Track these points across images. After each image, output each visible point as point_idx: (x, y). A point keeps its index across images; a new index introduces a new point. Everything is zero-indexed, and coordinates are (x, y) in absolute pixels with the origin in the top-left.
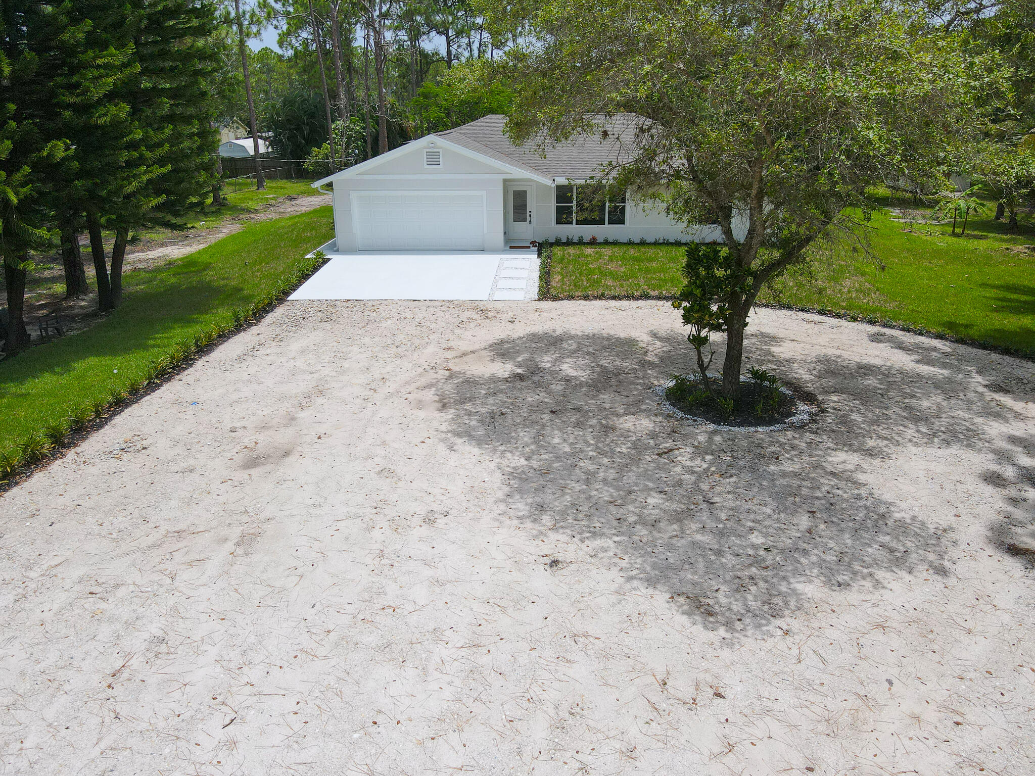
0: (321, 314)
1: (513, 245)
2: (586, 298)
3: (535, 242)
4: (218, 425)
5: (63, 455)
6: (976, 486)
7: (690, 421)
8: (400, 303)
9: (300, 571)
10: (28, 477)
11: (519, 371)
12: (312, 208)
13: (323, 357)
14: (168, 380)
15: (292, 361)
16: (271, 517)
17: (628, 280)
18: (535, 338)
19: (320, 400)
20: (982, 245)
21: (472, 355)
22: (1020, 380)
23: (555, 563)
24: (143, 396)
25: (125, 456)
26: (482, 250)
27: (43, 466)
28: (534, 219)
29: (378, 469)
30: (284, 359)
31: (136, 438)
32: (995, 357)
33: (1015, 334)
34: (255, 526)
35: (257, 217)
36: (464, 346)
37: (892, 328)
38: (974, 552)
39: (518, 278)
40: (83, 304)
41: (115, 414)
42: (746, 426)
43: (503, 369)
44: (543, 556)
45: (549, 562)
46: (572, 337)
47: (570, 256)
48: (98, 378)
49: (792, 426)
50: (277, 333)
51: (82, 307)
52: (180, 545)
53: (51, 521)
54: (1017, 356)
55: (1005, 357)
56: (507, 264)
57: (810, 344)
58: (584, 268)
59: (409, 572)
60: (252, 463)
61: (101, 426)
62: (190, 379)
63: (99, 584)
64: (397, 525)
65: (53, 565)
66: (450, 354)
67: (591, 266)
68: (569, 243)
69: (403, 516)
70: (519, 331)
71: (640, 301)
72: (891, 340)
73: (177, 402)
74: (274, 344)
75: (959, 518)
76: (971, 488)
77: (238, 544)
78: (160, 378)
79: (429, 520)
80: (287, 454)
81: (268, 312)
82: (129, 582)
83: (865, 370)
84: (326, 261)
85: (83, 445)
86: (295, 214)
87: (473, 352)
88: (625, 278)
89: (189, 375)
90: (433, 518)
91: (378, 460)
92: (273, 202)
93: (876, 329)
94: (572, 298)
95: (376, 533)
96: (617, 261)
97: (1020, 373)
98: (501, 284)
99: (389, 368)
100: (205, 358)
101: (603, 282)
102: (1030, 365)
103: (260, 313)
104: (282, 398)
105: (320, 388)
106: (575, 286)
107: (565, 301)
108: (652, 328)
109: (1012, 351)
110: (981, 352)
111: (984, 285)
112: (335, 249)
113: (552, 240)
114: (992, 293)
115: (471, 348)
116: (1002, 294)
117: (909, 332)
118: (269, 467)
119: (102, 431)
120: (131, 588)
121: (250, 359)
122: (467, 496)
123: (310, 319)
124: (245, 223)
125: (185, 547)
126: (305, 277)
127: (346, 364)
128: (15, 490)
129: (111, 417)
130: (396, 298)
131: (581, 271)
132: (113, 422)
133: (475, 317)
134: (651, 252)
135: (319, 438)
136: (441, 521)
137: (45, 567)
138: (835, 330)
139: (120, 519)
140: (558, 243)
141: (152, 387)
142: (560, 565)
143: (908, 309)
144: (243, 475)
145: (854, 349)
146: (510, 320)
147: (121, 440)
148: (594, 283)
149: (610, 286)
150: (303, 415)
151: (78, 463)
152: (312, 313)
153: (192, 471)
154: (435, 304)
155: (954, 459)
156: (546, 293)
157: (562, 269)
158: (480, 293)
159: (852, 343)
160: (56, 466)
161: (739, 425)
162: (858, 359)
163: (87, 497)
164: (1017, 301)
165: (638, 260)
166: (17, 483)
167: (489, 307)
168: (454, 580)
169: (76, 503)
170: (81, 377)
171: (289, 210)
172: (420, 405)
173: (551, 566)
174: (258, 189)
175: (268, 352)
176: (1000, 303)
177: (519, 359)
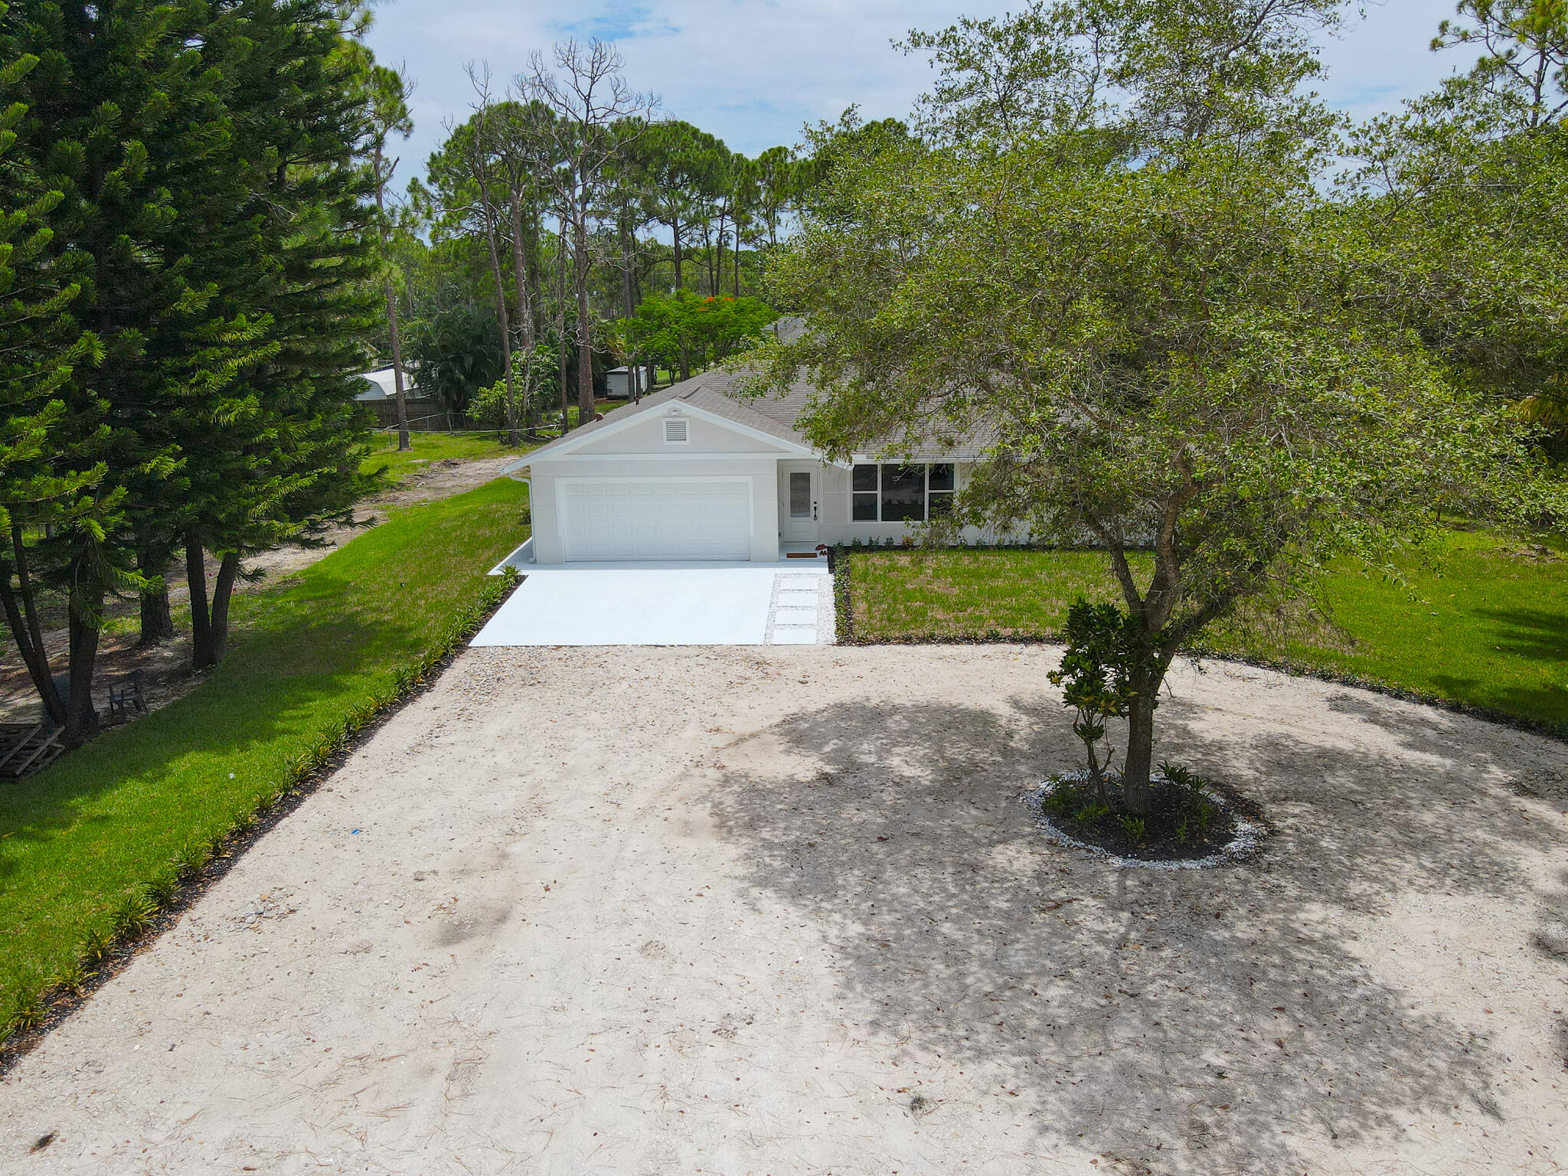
0: (521, 671)
1: (793, 552)
2: (907, 640)
3: (823, 546)
4: (394, 869)
5: (172, 924)
6: (1509, 960)
7: (1083, 852)
8: (636, 651)
9: (548, 1122)
10: (126, 963)
11: (829, 769)
12: (484, 481)
13: (535, 747)
14: (311, 790)
15: (491, 754)
16: (494, 1030)
17: (965, 611)
18: (844, 711)
19: (540, 823)
20: (1468, 541)
21: (752, 742)
22: (1550, 775)
23: (918, 1103)
24: (278, 819)
25: (266, 925)
26: (746, 560)
27: (145, 944)
28: (821, 513)
29: (640, 943)
30: (477, 752)
31: (277, 893)
32: (1511, 735)
33: (1536, 695)
34: (471, 1045)
35: (403, 496)
36: (741, 727)
37: (1356, 687)
38: (1518, 1074)
39: (805, 608)
40: (167, 654)
41: (241, 850)
42: (1165, 859)
43: (805, 767)
44: (899, 1092)
45: (909, 1101)
46: (895, 710)
47: (876, 569)
48: (208, 787)
49: (1233, 860)
50: (463, 705)
51: (164, 659)
52: (365, 1081)
53: (171, 1041)
54: (1541, 734)
55: (1524, 735)
56: (786, 584)
57: (1241, 714)
58: (898, 589)
59: (709, 1124)
60: (453, 934)
61: (222, 873)
62: (345, 789)
63: (256, 1153)
64: (681, 1040)
65: (184, 1120)
66: (719, 740)
67: (909, 586)
68: (872, 548)
69: (688, 1025)
70: (816, 699)
71: (986, 646)
72: (1360, 707)
73: (329, 830)
74: (460, 725)
75: (1490, 1016)
76: (1502, 963)
77: (450, 1078)
78: (299, 786)
79: (728, 1032)
80: (502, 918)
81: (442, 668)
82: (300, 1147)
83: (1329, 759)
84: (520, 580)
85: (199, 906)
86: (458, 491)
87: (753, 736)
88: (961, 606)
89: (341, 780)
90: (731, 1028)
91: (638, 926)
92: (424, 471)
93: (1333, 689)
94: (885, 641)
95: (651, 1054)
96: (946, 578)
97: (1549, 763)
98: (781, 617)
99: (634, 766)
100: (362, 751)
101: (930, 614)
102: (1559, 747)
103: (432, 672)
104: (485, 820)
105: (538, 800)
106: (889, 620)
107: (877, 646)
108: (1010, 692)
109: (1533, 725)
110: (1489, 726)
111: (1479, 612)
112: (531, 560)
113: (848, 543)
114: (1493, 625)
115: (749, 730)
116: (1507, 627)
117: (1381, 693)
118: (479, 941)
119: (226, 881)
120: (304, 1158)
121: (428, 750)
122: (776, 987)
123: (507, 680)
124: (388, 508)
125: (374, 1084)
126: (492, 607)
127: (570, 759)
128: (109, 987)
129: (235, 858)
130: (629, 642)
131: (895, 596)
132: (239, 865)
133: (749, 673)
134: (994, 560)
135: (547, 889)
136: (744, 1033)
137: (171, 1123)
138: (1273, 691)
139: (273, 1037)
140: (857, 548)
141: (290, 803)
142: (926, 1107)
143: (1375, 654)
144: (440, 957)
145: (1306, 723)
146: (802, 679)
147: (255, 897)
148: (918, 616)
149: (940, 621)
150: (517, 848)
151: (196, 938)
152: (509, 669)
153: (367, 950)
154: (689, 651)
155: (1471, 914)
156: (847, 633)
157: (867, 592)
158: (750, 633)
159: (1301, 712)
160: (164, 943)
161: (1156, 857)
162: (1315, 741)
163: (218, 999)
164: (1531, 637)
165: (976, 575)
166: (110, 975)
167: (768, 656)
168: (775, 1135)
169: (203, 1009)
170: (182, 786)
171: (449, 484)
172: (687, 829)
173: (913, 1109)
174: (400, 450)
175: (452, 739)
176: (1504, 641)
177: (827, 749)
